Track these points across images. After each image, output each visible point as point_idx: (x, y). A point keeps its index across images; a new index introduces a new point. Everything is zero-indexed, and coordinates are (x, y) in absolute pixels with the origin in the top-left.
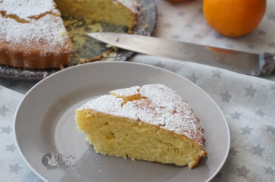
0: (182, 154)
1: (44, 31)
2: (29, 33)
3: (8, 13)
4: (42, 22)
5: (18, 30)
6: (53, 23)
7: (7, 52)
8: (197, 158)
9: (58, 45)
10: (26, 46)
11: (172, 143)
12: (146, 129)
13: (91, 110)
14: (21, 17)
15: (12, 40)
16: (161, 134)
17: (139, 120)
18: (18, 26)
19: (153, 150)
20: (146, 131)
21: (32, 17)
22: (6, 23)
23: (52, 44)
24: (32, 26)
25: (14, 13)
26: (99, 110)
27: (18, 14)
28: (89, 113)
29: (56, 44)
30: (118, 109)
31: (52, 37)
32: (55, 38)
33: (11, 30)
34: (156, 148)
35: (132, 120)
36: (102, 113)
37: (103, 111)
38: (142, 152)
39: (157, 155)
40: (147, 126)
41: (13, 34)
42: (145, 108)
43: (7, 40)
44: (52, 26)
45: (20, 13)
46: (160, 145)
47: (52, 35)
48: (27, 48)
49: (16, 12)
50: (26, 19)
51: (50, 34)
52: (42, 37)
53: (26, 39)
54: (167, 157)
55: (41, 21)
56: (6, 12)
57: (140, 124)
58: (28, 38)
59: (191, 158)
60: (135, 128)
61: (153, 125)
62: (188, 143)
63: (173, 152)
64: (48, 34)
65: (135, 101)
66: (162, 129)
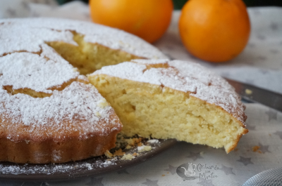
0: (217, 132)
1: (75, 104)
2: (56, 110)
3: (16, 87)
4: (69, 93)
5: (38, 108)
6: (85, 93)
7: (27, 142)
8: (235, 138)
9: (102, 120)
10: (55, 128)
11: (204, 115)
12: (172, 96)
13: (105, 75)
14: (37, 89)
15: (33, 122)
16: (190, 103)
17: (162, 86)
18: (35, 102)
19: (182, 125)
20: (172, 100)
21: (53, 88)
22: (16, 101)
23: (92, 120)
24: (57, 100)
25: (24, 86)
26: (115, 75)
27: (30, 86)
28: (103, 79)
29: (97, 119)
30: (137, 74)
31: (89, 111)
32: (95, 111)
33: (28, 109)
34: (186, 122)
35: (154, 85)
36: (118, 78)
37: (119, 76)
38: (168, 128)
39: (187, 132)
40: (172, 93)
41: (32, 114)
42: (172, 76)
43: (26, 123)
44: (84, 96)
45: (34, 85)
46: (189, 119)
47: (88, 108)
48: (58, 131)
49: (27, 84)
50: (46, 91)
51: (86, 107)
52: (76, 112)
53: (53, 118)
54: (199, 135)
55: (67, 92)
56: (11, 86)
57: (164, 90)
58: (56, 116)
59: (228, 138)
60: (157, 96)
61: (179, 92)
62: (224, 117)
63: (207, 129)
64: (83, 107)
65: (161, 69)
66: (193, 97)
